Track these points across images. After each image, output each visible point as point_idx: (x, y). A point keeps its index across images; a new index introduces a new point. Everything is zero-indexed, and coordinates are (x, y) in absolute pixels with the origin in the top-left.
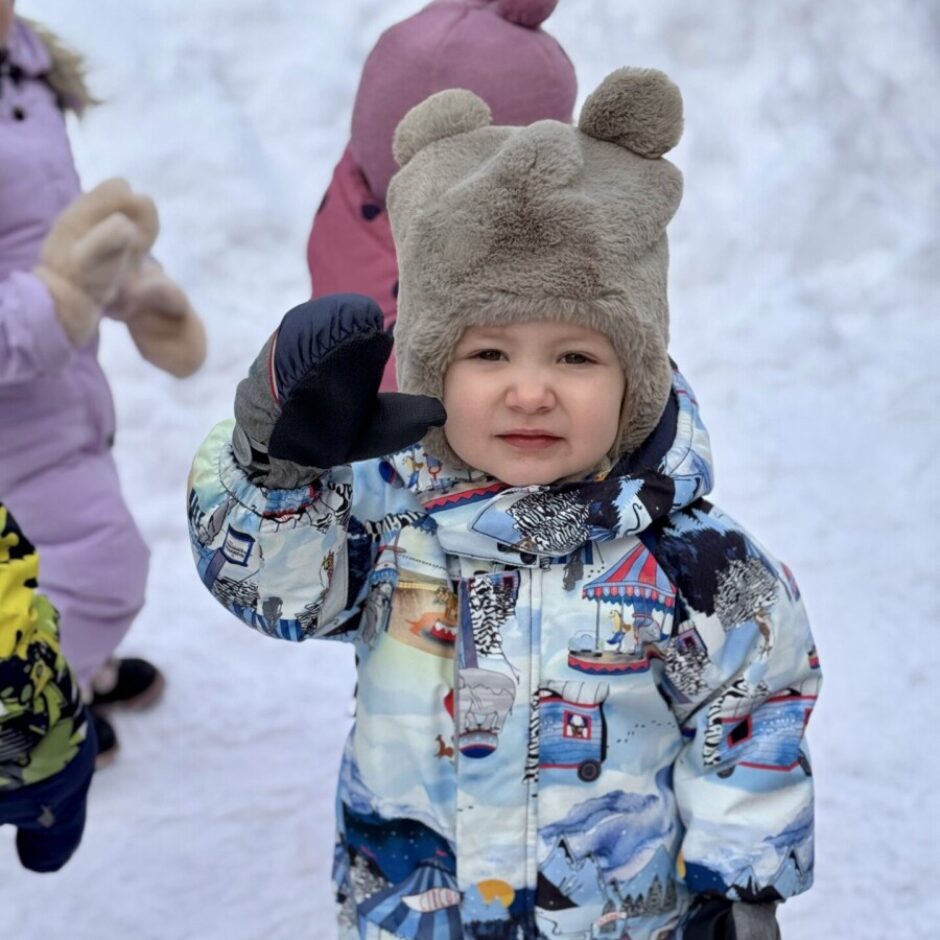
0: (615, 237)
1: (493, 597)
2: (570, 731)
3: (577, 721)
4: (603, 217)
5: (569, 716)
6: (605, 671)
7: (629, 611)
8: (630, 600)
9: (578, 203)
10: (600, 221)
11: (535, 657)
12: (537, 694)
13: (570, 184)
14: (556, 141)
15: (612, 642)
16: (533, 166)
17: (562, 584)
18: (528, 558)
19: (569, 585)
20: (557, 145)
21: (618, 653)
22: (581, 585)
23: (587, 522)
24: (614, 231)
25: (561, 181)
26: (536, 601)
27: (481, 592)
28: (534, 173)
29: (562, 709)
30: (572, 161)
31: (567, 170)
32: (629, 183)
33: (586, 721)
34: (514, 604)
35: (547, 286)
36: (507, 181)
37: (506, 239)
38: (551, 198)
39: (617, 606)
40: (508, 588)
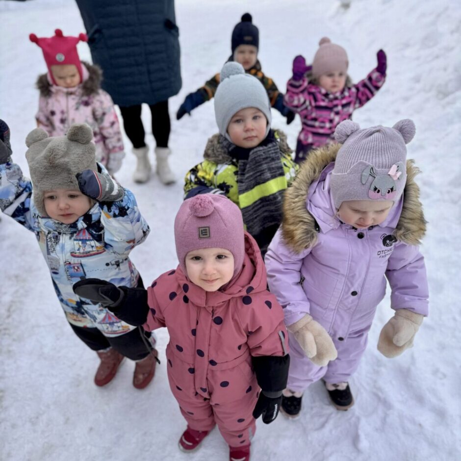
0: (75, 168)
1: (53, 239)
2: (75, 271)
3: (76, 268)
4: (72, 164)
5: (74, 267)
6: (78, 257)
7: (80, 242)
8: (80, 240)
9: (65, 161)
10: (71, 165)
11: (64, 255)
12: (65, 262)
13: (63, 157)
14: (58, 146)
15: (78, 250)
16: (52, 154)
17: (69, 238)
18: (60, 233)
19: (70, 238)
20: (58, 147)
21: (80, 253)
22: (73, 238)
23: (70, 227)
24: (75, 167)
25: (59, 157)
26: (64, 241)
27: (50, 238)
28: (52, 156)
29: (72, 266)
30: (62, 151)
31: (61, 153)
32: (79, 152)
33: (78, 267)
34: (58, 242)
35: (59, 182)
36: (46, 158)
37: (47, 172)
38: (57, 162)
39: (77, 242)
40: (57, 238)
